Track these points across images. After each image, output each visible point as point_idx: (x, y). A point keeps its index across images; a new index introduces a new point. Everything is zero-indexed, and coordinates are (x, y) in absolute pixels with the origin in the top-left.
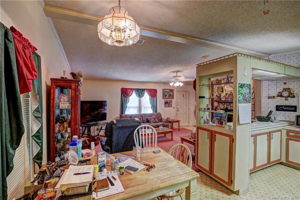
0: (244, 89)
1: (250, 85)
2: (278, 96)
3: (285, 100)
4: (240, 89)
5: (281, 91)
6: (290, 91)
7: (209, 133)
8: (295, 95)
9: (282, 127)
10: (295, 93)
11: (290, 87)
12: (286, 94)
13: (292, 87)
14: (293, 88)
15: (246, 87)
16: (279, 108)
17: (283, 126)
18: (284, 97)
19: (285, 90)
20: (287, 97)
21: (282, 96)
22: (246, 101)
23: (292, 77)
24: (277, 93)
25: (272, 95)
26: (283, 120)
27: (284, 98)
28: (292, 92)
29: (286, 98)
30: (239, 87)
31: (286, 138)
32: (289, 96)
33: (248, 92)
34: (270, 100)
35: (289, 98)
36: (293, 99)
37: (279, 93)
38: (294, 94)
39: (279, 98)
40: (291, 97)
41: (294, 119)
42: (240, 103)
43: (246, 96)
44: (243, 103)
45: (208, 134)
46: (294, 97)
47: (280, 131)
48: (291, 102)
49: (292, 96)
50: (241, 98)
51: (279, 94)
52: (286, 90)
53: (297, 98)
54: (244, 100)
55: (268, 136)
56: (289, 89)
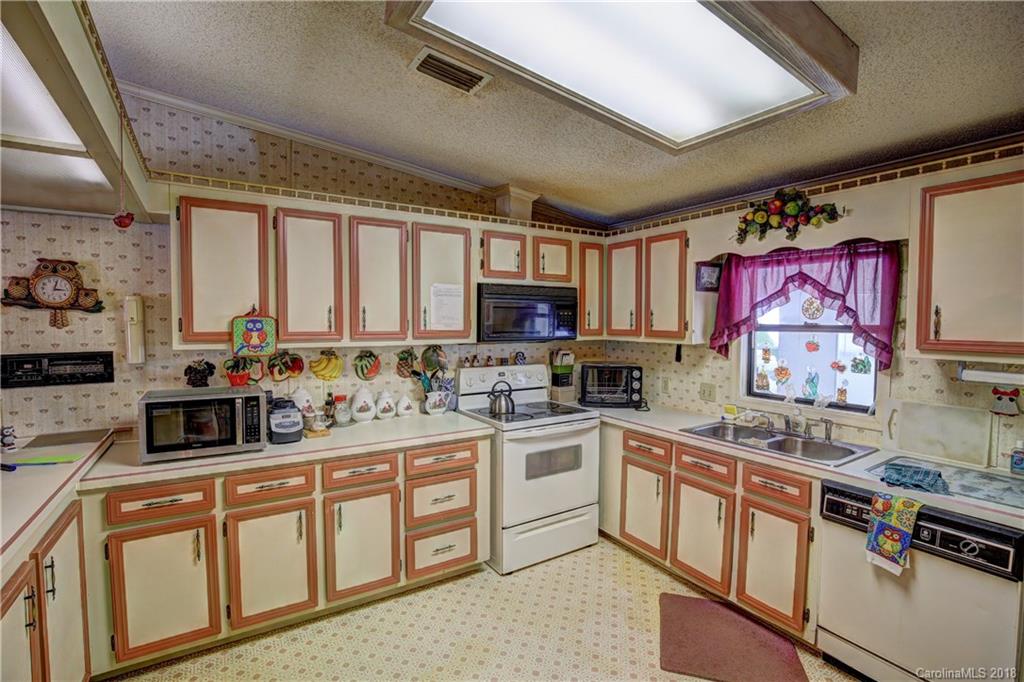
2: (9, 300)
3: (54, 323)
5: (26, 273)
6: (78, 276)
8: (102, 296)
9: (74, 486)
10: (102, 287)
12: (55, 290)
13: (88, 258)
14: (90, 264)
16: (23, 372)
17: (73, 478)
18: (48, 307)
19: (50, 267)
20: (61, 308)
21: (32, 303)
26: (46, 431)
27: (46, 314)
28: (87, 284)
29: (58, 314)
31: (103, 536)
32: (74, 305)
35: (74, 316)
36: (92, 317)
37: (16, 281)
38: (96, 291)
39: (16, 312)
40: (87, 310)
46: (98, 308)
47: (73, 513)
49: (89, 302)
51: (17, 292)
52: (59, 268)
53: (112, 315)
56: (74, 264)
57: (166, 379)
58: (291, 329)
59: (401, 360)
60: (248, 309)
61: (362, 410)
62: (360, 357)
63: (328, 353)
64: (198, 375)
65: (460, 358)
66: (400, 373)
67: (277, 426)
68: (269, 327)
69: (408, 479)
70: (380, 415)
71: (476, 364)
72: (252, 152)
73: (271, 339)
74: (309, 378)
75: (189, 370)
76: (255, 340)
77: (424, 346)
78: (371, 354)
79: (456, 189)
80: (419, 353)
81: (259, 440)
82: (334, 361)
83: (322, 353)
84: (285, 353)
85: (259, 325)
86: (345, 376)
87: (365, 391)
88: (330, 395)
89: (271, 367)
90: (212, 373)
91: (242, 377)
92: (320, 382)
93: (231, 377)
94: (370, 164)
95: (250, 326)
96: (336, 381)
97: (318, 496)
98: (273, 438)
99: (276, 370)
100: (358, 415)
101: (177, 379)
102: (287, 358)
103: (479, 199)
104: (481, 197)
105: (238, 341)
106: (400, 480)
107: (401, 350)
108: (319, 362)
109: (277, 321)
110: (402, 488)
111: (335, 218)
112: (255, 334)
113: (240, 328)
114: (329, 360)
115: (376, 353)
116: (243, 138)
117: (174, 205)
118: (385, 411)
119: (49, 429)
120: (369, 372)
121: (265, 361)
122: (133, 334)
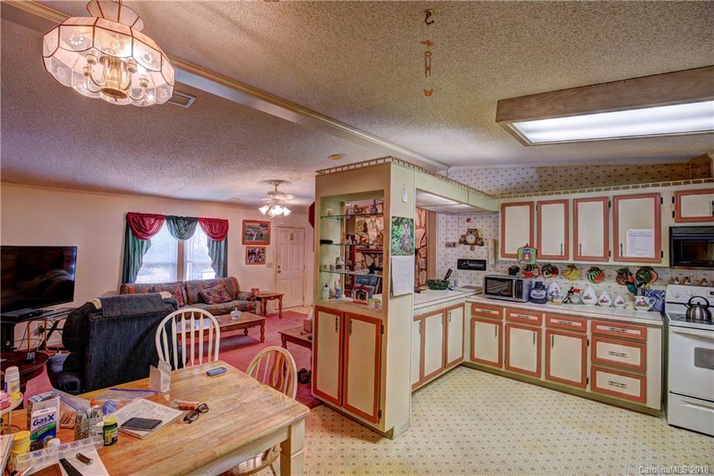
0: (401, 227)
1: (412, 220)
2: (461, 242)
3: (471, 249)
4: (395, 227)
5: (465, 233)
6: (477, 234)
7: (339, 318)
8: (484, 241)
9: (465, 299)
10: (484, 237)
11: (477, 228)
12: (471, 239)
13: (481, 227)
14: (481, 229)
15: (406, 223)
16: (463, 264)
17: (466, 297)
18: (469, 244)
19: (471, 231)
20: (473, 245)
21: (465, 243)
22: (404, 250)
23: (480, 210)
24: (460, 237)
25: (451, 241)
26: (468, 285)
27: (469, 246)
28: (480, 237)
30: (393, 223)
31: (471, 317)
32: (476, 244)
33: (409, 234)
34: (449, 249)
35: (476, 247)
36: (481, 248)
37: (462, 236)
38: (482, 238)
39: (462, 245)
40: (479, 245)
41: (481, 284)
42: (395, 255)
43: (406, 242)
44: (399, 255)
45: (337, 319)
46: (482, 244)
47: (462, 305)
48: (479, 253)
49: (479, 242)
50: (397, 244)
51: (462, 240)
53: (486, 247)
54: (401, 248)
55: (443, 316)
56: (476, 230)
57: (502, 271)
58: (543, 254)
59: (619, 274)
60: (525, 245)
61: (587, 298)
62: (590, 271)
63: (572, 267)
64: (513, 271)
65: (672, 278)
66: (619, 283)
67: (534, 295)
68: (533, 252)
69: (594, 334)
70: (600, 303)
71: (686, 283)
72: (536, 177)
73: (534, 258)
74: (561, 278)
75: (510, 269)
76: (527, 258)
77: (638, 267)
78: (598, 269)
79: (666, 165)
80: (634, 272)
81: (521, 298)
82: (574, 271)
83: (568, 266)
84: (549, 265)
85: (529, 252)
86: (582, 279)
87: (589, 288)
88: (572, 288)
89: (543, 271)
90: (518, 271)
91: (530, 274)
92: (567, 281)
93: (526, 274)
94: (598, 166)
95: (525, 252)
96: (576, 282)
97: (544, 327)
98: (530, 299)
99: (545, 272)
100: (584, 301)
101: (506, 272)
102: (550, 268)
103: (690, 166)
104: (693, 164)
105: (520, 258)
106: (589, 334)
107: (619, 268)
108: (566, 271)
109: (537, 250)
110: (589, 338)
111: (566, 202)
112: (527, 255)
113: (521, 252)
114: (572, 270)
115: (601, 268)
116: (532, 172)
117: (500, 207)
118: (602, 301)
119: (468, 284)
120: (596, 279)
121: (540, 267)
122: (491, 253)
